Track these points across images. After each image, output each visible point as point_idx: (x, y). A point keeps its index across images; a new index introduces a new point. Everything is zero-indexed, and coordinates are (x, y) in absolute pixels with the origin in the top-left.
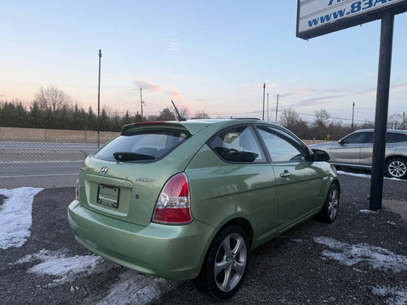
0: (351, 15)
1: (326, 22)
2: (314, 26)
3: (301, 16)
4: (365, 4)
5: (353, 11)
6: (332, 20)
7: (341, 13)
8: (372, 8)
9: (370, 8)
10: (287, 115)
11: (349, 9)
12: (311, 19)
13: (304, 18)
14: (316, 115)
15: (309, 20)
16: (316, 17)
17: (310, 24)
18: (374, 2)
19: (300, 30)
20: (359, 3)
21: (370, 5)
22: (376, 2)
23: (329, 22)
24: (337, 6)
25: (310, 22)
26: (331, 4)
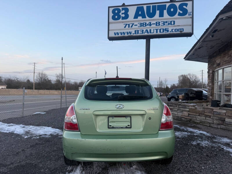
0: (135, 35)
1: (123, 35)
2: (117, 36)
3: (110, 29)
4: (141, 32)
5: (135, 33)
6: (126, 35)
7: (130, 33)
9: (142, 34)
10: (41, 76)
11: (134, 32)
12: (116, 32)
13: (112, 30)
14: (56, 77)
15: (115, 32)
16: (118, 32)
17: (115, 34)
18: (144, 32)
19: (110, 36)
20: (138, 31)
21: (143, 33)
22: (145, 32)
23: (124, 35)
24: (129, 29)
25: (115, 33)
26: (125, 27)
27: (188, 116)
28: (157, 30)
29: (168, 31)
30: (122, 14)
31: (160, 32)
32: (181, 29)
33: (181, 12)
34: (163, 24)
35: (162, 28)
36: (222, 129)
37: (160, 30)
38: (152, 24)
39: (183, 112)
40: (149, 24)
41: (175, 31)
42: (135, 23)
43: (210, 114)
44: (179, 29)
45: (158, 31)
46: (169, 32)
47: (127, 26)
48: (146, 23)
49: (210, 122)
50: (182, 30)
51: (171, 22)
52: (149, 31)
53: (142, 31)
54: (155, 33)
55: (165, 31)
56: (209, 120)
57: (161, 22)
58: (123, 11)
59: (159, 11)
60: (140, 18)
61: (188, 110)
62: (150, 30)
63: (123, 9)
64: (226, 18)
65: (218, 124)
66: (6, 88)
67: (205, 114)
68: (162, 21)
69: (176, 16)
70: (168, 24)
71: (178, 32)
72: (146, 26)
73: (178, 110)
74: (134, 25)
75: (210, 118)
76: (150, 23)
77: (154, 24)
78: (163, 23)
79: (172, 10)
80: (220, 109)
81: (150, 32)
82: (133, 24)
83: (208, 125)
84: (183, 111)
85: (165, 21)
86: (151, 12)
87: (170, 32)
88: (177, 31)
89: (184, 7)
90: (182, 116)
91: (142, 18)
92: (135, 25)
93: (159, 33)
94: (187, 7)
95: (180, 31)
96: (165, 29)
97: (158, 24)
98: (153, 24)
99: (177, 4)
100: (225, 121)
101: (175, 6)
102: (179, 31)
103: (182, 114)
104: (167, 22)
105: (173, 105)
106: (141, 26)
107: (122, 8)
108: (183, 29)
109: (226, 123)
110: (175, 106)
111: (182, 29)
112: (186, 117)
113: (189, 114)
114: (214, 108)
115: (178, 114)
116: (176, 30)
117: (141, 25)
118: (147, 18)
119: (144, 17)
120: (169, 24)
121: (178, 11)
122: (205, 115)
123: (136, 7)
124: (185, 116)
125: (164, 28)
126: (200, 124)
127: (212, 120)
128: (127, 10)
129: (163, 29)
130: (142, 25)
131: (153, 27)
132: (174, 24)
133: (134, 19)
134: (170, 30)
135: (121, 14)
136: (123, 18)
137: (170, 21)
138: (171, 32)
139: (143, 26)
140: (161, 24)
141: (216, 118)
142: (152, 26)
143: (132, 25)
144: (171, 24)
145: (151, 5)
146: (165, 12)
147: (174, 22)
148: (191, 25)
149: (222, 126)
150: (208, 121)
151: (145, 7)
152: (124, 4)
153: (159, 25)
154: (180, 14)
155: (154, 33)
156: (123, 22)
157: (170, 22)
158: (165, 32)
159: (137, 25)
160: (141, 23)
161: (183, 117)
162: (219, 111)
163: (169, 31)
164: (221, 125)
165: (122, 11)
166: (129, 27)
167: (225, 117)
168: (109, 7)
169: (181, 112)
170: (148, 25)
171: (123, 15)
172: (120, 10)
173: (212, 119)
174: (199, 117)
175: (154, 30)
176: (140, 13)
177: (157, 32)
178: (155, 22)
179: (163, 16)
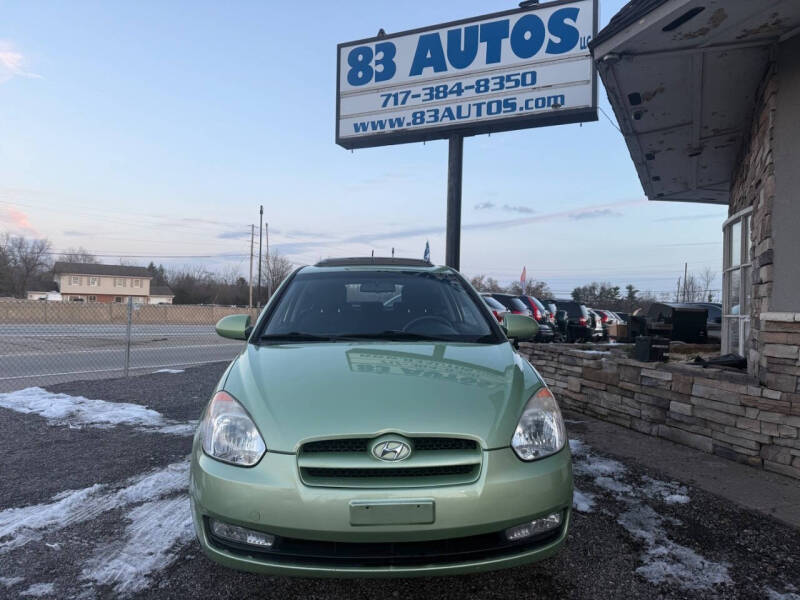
0: (412, 127)
1: (379, 130)
2: (361, 133)
3: (342, 113)
4: (430, 116)
5: (414, 123)
6: (388, 129)
7: (400, 121)
8: (438, 124)
9: (435, 123)
10: (272, 266)
11: (409, 119)
12: (358, 121)
13: (347, 117)
15: (356, 122)
16: (366, 120)
17: (357, 128)
18: (440, 115)
19: (342, 135)
20: (423, 113)
21: (436, 119)
22: (443, 116)
23: (382, 130)
24: (394, 110)
25: (356, 125)
26: (385, 105)
27: (580, 393)
28: (479, 106)
29: (513, 106)
30: (377, 63)
31: (489, 112)
32: (556, 98)
33: (557, 40)
34: (498, 86)
35: (496, 99)
36: (661, 437)
37: (489, 105)
38: (463, 88)
39: (569, 378)
40: (455, 89)
41: (537, 106)
42: (415, 91)
43: (631, 386)
44: (549, 98)
45: (484, 108)
46: (518, 111)
47: (392, 99)
48: (446, 87)
49: (632, 412)
50: (559, 102)
51: (524, 75)
52: (455, 114)
53: (433, 113)
54: (473, 118)
55: (503, 109)
56: (629, 406)
57: (493, 78)
58: (381, 55)
59: (485, 43)
60: (428, 72)
61: (578, 370)
62: (459, 109)
63: (379, 49)
64: (610, 56)
65: (653, 422)
66: (171, 302)
67: (621, 384)
68: (497, 75)
69: (541, 54)
70: (513, 84)
71: (547, 109)
72: (445, 96)
73: (555, 373)
74: (410, 96)
75: (633, 398)
76: (459, 85)
77: (471, 87)
78: (498, 80)
79: (528, 35)
80: (657, 367)
81: (459, 116)
82: (408, 93)
83: (628, 424)
84: (567, 376)
85: (505, 75)
86: (462, 49)
87: (521, 109)
88: (543, 106)
89: (568, 21)
90: (566, 392)
91: (436, 70)
92: (413, 97)
93: (485, 116)
94: (575, 20)
95: (552, 103)
96: (506, 101)
97: (481, 86)
98: (467, 88)
99: (545, 15)
100: (668, 409)
101: (537, 21)
102: (549, 105)
103: (565, 385)
104: (512, 78)
105: (546, 354)
106: (431, 98)
107: (377, 46)
108: (562, 97)
109: (672, 416)
110: (550, 358)
111: (559, 99)
112: (574, 396)
113: (582, 386)
114: (642, 364)
115: (558, 383)
116: (540, 102)
117: (431, 94)
118: (451, 70)
119: (440, 67)
120: (517, 85)
121: (548, 36)
122: (622, 389)
123: (417, 37)
124: (571, 391)
125: (502, 99)
126: (610, 419)
127: (636, 405)
128: (390, 51)
129: (499, 102)
130: (434, 93)
131: (466, 99)
132: (534, 81)
133: (411, 75)
134: (520, 103)
135: (372, 64)
136: (380, 77)
137: (521, 72)
138: (524, 111)
139: (438, 97)
140: (491, 85)
141: (646, 397)
142: (467, 94)
143: (404, 95)
144: (524, 84)
145: (462, 27)
146: (506, 44)
147: (534, 74)
148: (588, 82)
149: (663, 429)
150: (628, 408)
151: (443, 34)
152: (382, 31)
153: (487, 89)
154: (553, 48)
155: (469, 119)
156: (378, 90)
157: (519, 77)
158: (505, 112)
159: (419, 96)
160: (431, 89)
161: (567, 397)
162: (654, 374)
163: (518, 108)
164: (660, 426)
165: (376, 53)
166: (396, 103)
167: (669, 396)
168: (340, 47)
169: (564, 378)
170: (451, 92)
171: (380, 68)
172: (372, 52)
173: (638, 402)
174: (605, 395)
175: (472, 107)
176: (429, 56)
177: (479, 113)
178: (472, 81)
179: (498, 61)
